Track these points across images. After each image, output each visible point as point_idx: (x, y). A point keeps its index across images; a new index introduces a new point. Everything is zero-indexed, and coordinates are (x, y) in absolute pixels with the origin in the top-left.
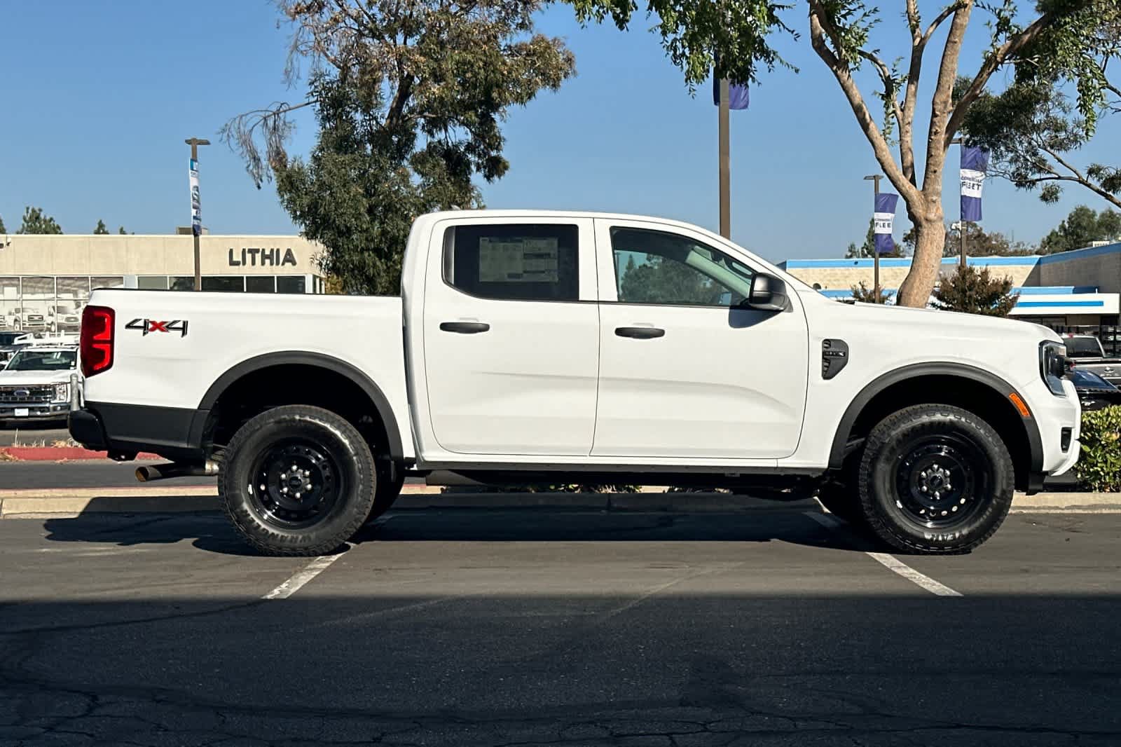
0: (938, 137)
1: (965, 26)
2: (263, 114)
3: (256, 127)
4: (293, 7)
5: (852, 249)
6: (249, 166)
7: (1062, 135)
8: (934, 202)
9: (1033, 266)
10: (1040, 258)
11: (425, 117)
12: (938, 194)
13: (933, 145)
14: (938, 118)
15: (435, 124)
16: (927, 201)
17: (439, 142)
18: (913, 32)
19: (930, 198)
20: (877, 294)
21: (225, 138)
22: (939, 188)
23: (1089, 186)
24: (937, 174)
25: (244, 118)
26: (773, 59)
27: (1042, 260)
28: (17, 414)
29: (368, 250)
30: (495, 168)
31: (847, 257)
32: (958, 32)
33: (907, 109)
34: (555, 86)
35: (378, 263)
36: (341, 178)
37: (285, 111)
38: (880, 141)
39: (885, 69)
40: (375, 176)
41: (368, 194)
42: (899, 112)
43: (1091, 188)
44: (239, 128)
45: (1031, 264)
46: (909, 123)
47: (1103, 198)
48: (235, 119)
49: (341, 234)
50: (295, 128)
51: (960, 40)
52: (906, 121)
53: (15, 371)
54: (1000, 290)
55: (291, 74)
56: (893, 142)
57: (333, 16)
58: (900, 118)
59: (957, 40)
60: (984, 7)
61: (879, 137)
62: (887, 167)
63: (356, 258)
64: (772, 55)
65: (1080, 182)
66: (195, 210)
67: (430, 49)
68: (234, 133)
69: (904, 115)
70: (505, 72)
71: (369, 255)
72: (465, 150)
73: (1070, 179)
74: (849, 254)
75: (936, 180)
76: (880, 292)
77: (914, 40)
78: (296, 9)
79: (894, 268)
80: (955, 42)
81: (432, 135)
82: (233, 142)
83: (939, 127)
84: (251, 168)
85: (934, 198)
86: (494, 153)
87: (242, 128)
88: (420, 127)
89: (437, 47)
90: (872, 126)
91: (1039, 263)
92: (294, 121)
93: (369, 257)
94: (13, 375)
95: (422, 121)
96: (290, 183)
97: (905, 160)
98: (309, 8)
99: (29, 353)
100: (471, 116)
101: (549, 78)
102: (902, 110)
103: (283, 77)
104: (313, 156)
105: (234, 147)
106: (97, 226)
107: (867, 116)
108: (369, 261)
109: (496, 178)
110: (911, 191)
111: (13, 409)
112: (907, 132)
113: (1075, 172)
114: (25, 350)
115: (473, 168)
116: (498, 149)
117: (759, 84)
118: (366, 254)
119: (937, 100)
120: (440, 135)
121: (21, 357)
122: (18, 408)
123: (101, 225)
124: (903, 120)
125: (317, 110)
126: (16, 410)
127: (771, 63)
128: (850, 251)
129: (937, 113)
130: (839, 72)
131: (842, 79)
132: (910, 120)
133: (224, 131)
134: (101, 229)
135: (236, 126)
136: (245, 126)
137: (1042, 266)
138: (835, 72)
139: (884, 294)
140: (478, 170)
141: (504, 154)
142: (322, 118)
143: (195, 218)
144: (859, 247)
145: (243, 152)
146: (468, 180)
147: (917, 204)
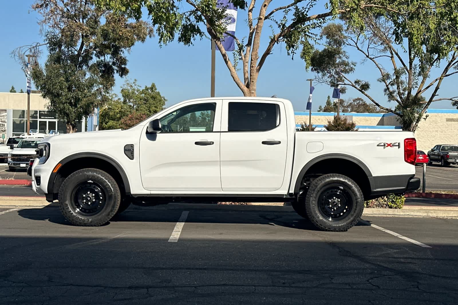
0: (253, 68)
1: (262, 27)
2: (30, 47)
3: (27, 52)
4: (35, 6)
5: (320, 107)
6: (23, 67)
7: (347, 68)
8: (253, 93)
9: (381, 117)
10: (384, 115)
11: (96, 51)
12: (255, 90)
13: (252, 71)
14: (253, 61)
15: (100, 54)
16: (250, 93)
17: (102, 61)
18: (250, 27)
19: (251, 91)
20: (310, 127)
21: (13, 56)
22: (255, 88)
23: (356, 88)
24: (254, 82)
25: (21, 48)
26: (203, 35)
27: (385, 115)
28: (21, 166)
29: (66, 103)
30: (123, 72)
31: (318, 111)
32: (259, 29)
33: (246, 57)
34: (143, 40)
35: (71, 108)
36: (55, 74)
37: (38, 46)
38: (233, 69)
39: (239, 41)
40: (70, 73)
41: (67, 80)
42: (243, 58)
43: (357, 89)
44: (19, 52)
45: (380, 116)
46: (247, 62)
47: (361, 92)
48: (17, 49)
49: (55, 96)
50: (42, 53)
51: (260, 32)
52: (246, 61)
53: (20, 148)
54: (350, 126)
55: (43, 31)
56: (238, 69)
57: (51, 9)
58: (244, 60)
59: (259, 32)
60: (271, 20)
61: (232, 67)
62: (235, 79)
63: (62, 106)
64: (202, 34)
65: (353, 86)
66: (28, 84)
67: (90, 24)
68: (17, 54)
69: (245, 59)
70: (121, 35)
71: (67, 105)
72: (112, 64)
73: (349, 85)
74: (319, 110)
75: (253, 85)
76: (312, 126)
77: (250, 30)
78: (36, 6)
79: (326, 116)
80: (258, 33)
81: (99, 58)
82: (17, 58)
83: (254, 64)
84: (23, 68)
85: (253, 92)
86: (123, 66)
87: (20, 52)
88: (94, 55)
89: (93, 23)
90: (229, 62)
91: (383, 116)
92: (42, 50)
93: (67, 106)
94: (20, 150)
95: (95, 52)
96: (36, 75)
97: (245, 76)
98: (42, 6)
99: (26, 141)
100: (108, 51)
101: (140, 38)
102: (245, 57)
103: (39, 32)
104: (46, 65)
105: (17, 60)
106: (11, 88)
107: (227, 58)
108: (66, 107)
109: (124, 76)
110: (244, 89)
111: (20, 164)
112: (246, 66)
113: (350, 82)
114: (24, 140)
115: (115, 71)
116: (125, 64)
117: (193, 45)
118: (65, 105)
119: (253, 54)
120: (102, 58)
121: (23, 143)
122: (22, 163)
123: (13, 88)
124: (245, 61)
125: (47, 46)
126: (21, 164)
127: (201, 37)
128: (319, 109)
129: (253, 59)
130: (217, 42)
131: (218, 44)
132: (247, 61)
133: (12, 53)
134: (13, 91)
135: (18, 51)
136: (22, 52)
137: (385, 118)
138: (215, 41)
139: (313, 127)
140: (117, 72)
141: (127, 67)
142: (50, 50)
143: (28, 87)
144: (323, 107)
145: (20, 62)
146: (113, 76)
147: (247, 94)
